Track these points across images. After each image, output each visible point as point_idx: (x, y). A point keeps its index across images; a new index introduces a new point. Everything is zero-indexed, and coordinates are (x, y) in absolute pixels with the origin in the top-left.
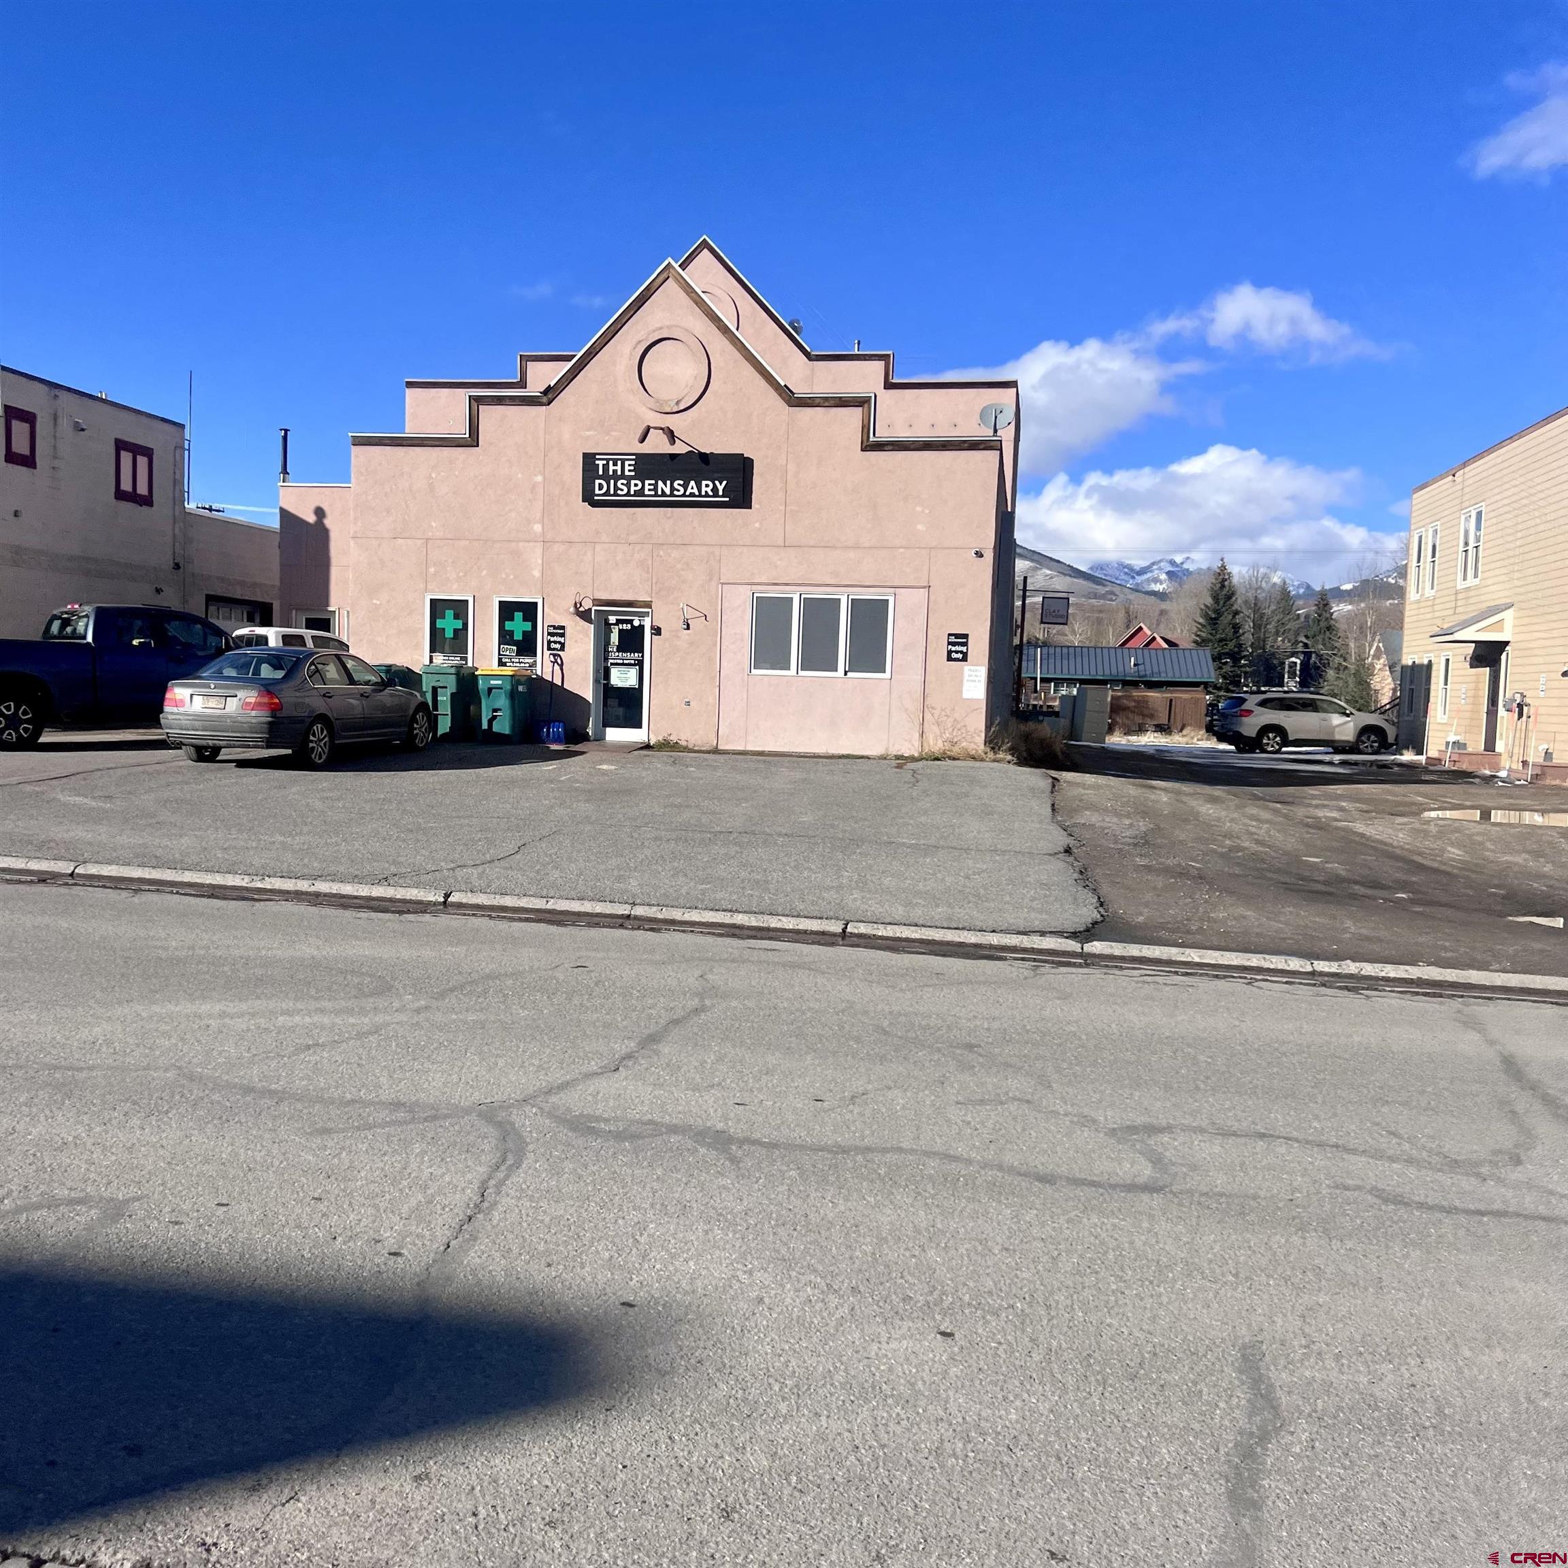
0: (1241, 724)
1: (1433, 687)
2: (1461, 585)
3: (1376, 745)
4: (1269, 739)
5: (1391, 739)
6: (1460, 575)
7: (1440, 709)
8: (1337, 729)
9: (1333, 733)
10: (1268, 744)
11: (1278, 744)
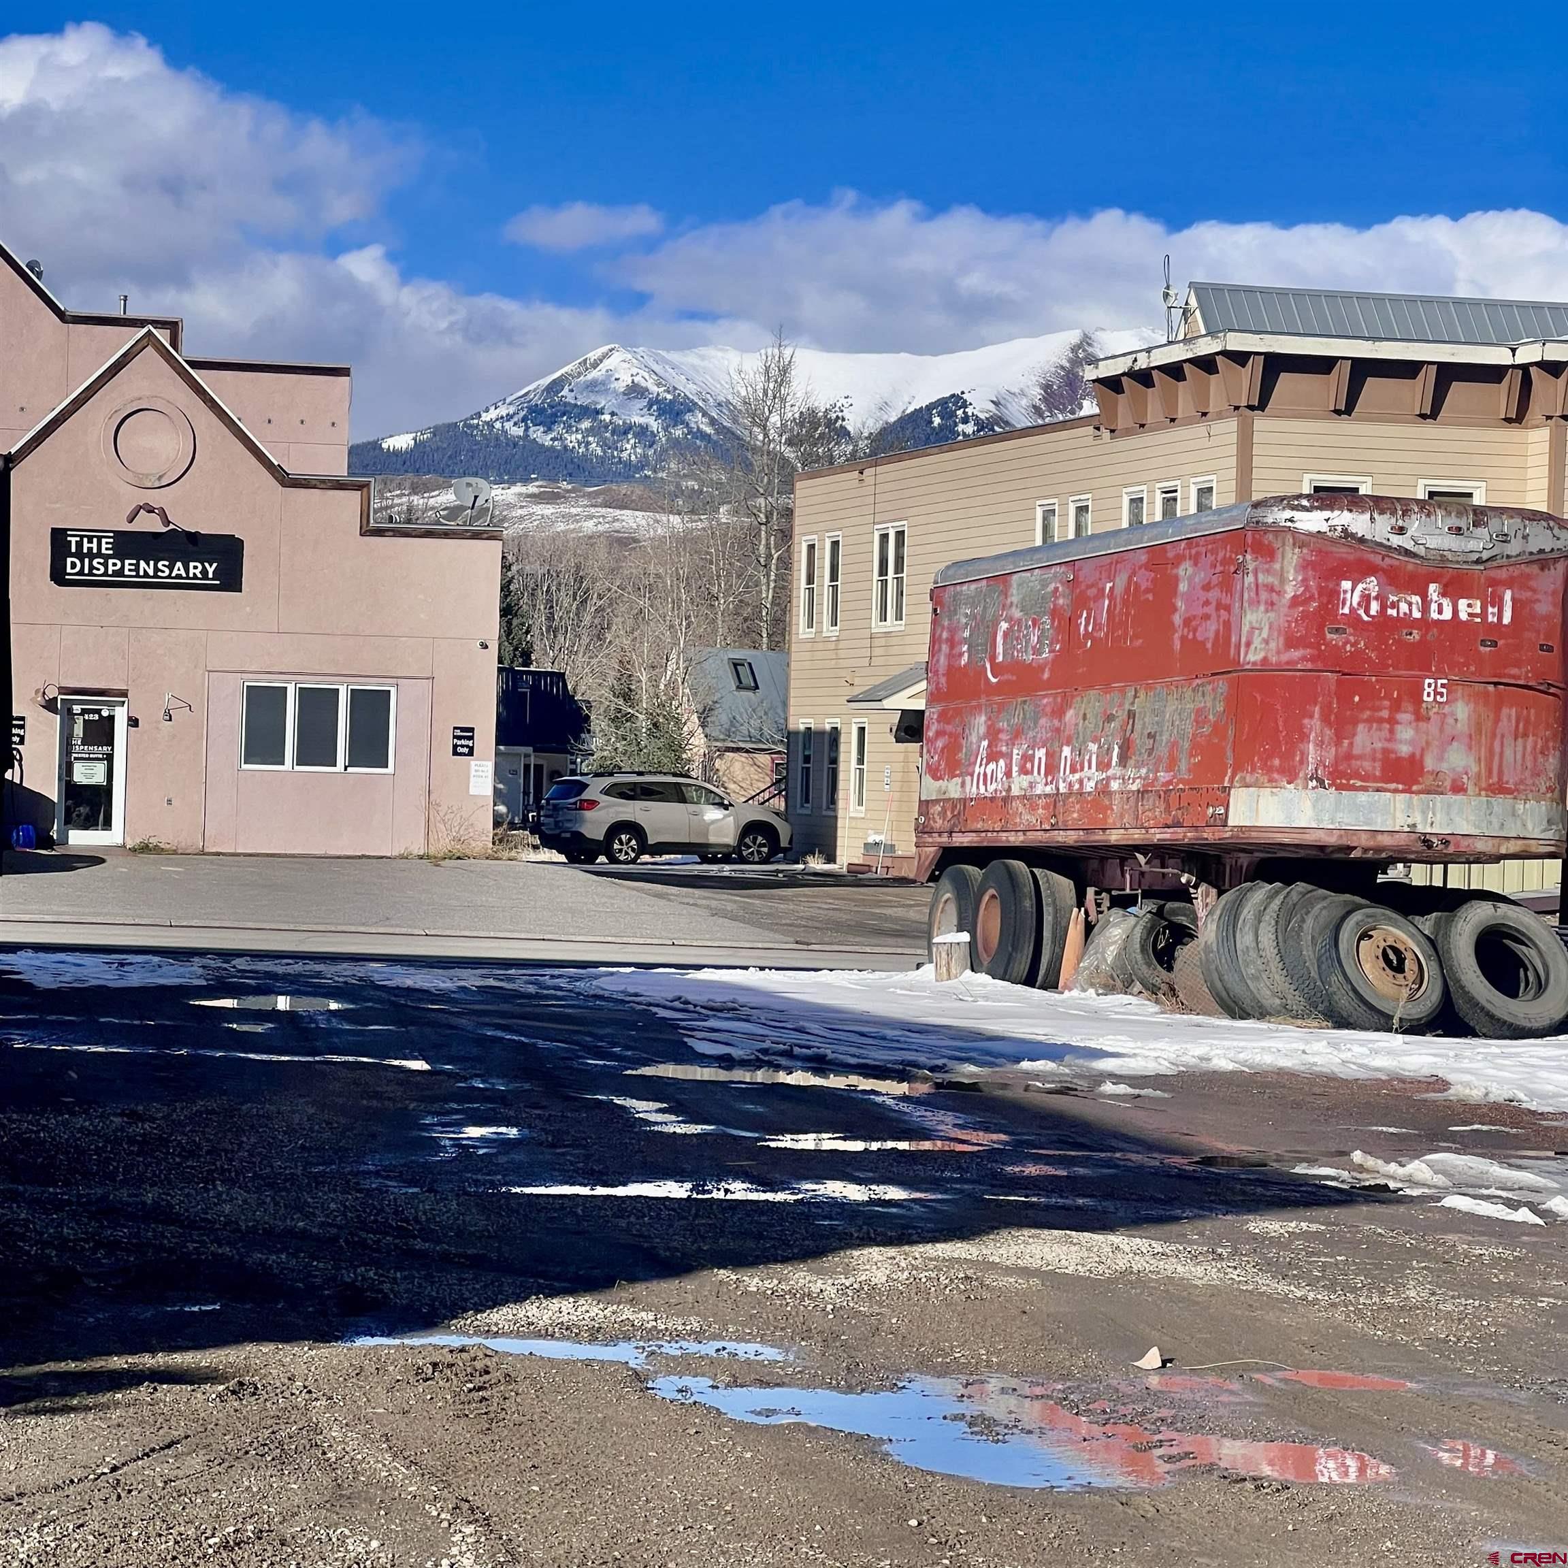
0: (582, 821)
1: (842, 767)
2: (877, 626)
3: (765, 850)
4: (621, 843)
5: (784, 843)
6: (875, 613)
7: (853, 798)
8: (711, 827)
9: (706, 835)
10: (621, 851)
11: (633, 850)
